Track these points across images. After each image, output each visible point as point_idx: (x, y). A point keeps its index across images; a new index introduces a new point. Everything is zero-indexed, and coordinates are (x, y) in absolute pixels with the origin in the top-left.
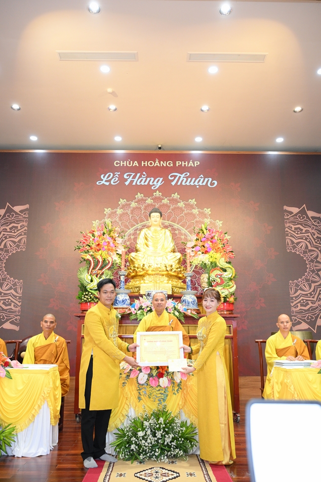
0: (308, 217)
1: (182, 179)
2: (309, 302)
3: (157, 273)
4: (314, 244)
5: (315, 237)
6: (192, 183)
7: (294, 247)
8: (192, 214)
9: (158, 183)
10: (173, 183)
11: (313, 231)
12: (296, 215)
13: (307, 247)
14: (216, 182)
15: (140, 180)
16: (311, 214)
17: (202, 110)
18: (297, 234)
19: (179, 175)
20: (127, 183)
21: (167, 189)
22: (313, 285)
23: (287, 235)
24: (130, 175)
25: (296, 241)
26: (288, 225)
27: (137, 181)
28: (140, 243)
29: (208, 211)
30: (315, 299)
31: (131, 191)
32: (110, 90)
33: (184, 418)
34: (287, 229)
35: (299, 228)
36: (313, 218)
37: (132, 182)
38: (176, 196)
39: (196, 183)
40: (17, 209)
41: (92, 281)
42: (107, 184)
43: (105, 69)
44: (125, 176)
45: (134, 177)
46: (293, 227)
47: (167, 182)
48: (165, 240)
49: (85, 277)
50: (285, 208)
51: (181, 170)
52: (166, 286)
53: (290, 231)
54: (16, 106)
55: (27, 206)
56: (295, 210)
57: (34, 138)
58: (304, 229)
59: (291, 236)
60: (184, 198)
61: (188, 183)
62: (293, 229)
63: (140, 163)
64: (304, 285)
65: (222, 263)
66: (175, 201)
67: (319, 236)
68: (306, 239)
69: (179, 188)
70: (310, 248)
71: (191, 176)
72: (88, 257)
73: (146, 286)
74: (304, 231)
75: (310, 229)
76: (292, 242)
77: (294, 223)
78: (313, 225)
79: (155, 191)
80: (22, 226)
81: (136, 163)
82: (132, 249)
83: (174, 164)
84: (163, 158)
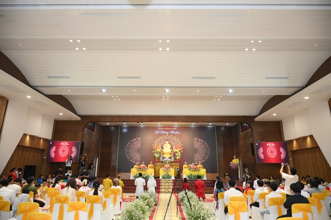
1: (172, 132)
3: (167, 153)
4: (200, 146)
8: (175, 140)
9: (167, 133)
13: (198, 147)
14: (180, 133)
15: (164, 132)
16: (199, 140)
21: (169, 134)
24: (162, 131)
26: (194, 142)
28: (164, 147)
29: (178, 139)
31: (162, 135)
33: (170, 174)
37: (162, 133)
38: (171, 136)
39: (176, 133)
40: (139, 139)
42: (157, 133)
47: (170, 133)
48: (169, 146)
49: (155, 155)
50: (194, 138)
51: (172, 130)
52: (169, 156)
55: (141, 138)
56: (196, 139)
58: (198, 143)
59: (195, 144)
63: (164, 129)
65: (178, 152)
67: (201, 144)
68: (198, 145)
69: (172, 134)
71: (174, 132)
73: (165, 156)
76: (195, 146)
77: (196, 142)
78: (200, 142)
79: (167, 135)
80: (140, 142)
82: (162, 148)
84: (169, 127)
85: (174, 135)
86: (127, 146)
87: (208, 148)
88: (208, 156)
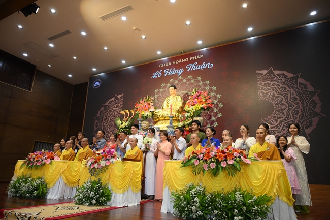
0: (274, 75)
1: (193, 67)
2: (276, 132)
4: (280, 92)
5: (280, 87)
6: (199, 68)
7: (264, 96)
8: (199, 85)
9: (180, 71)
10: (188, 70)
11: (278, 84)
12: (265, 75)
13: (274, 95)
14: (212, 65)
15: (172, 72)
16: (276, 72)
17: (186, 25)
18: (266, 87)
19: (191, 65)
20: (165, 75)
21: (185, 74)
22: (279, 120)
23: (259, 89)
24: (166, 71)
25: (265, 92)
26: (260, 82)
27: (170, 73)
28: (165, 105)
29: (208, 82)
30: (280, 130)
31: (164, 79)
32: (134, 28)
34: (259, 85)
35: (268, 83)
36: (278, 75)
37: (168, 73)
38: (190, 77)
39: (201, 68)
40: (119, 96)
41: (122, 124)
42: (156, 77)
43: (124, 18)
44: (165, 72)
45: (169, 71)
46: (263, 83)
47: (185, 70)
49: (119, 122)
50: (258, 71)
51: (193, 62)
53: (261, 86)
54: (106, 48)
55: (123, 94)
56: (264, 72)
57: (124, 62)
58: (272, 83)
59: (262, 89)
60: (194, 77)
61: (196, 69)
62: (263, 85)
63: (172, 63)
64: (272, 121)
66: (190, 80)
67: (283, 86)
68: (273, 90)
69: (192, 72)
70: (276, 95)
71: (198, 64)
72: (123, 113)
74: (271, 85)
75: (276, 83)
76: (263, 93)
77: (264, 80)
78: (279, 79)
79: (179, 76)
80: (121, 104)
81: (170, 64)
83: (189, 59)
84: (183, 57)
85: (195, 73)
86: (98, 115)
87: (312, 94)
88: (315, 120)
